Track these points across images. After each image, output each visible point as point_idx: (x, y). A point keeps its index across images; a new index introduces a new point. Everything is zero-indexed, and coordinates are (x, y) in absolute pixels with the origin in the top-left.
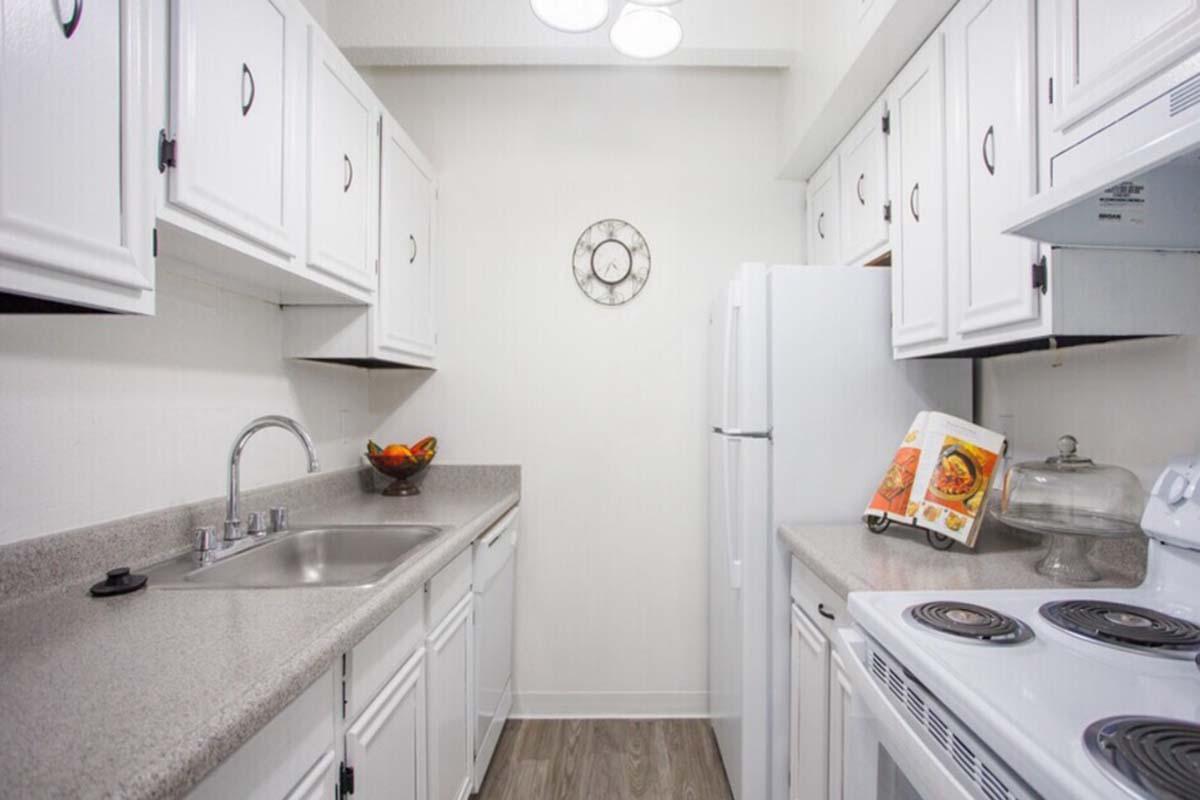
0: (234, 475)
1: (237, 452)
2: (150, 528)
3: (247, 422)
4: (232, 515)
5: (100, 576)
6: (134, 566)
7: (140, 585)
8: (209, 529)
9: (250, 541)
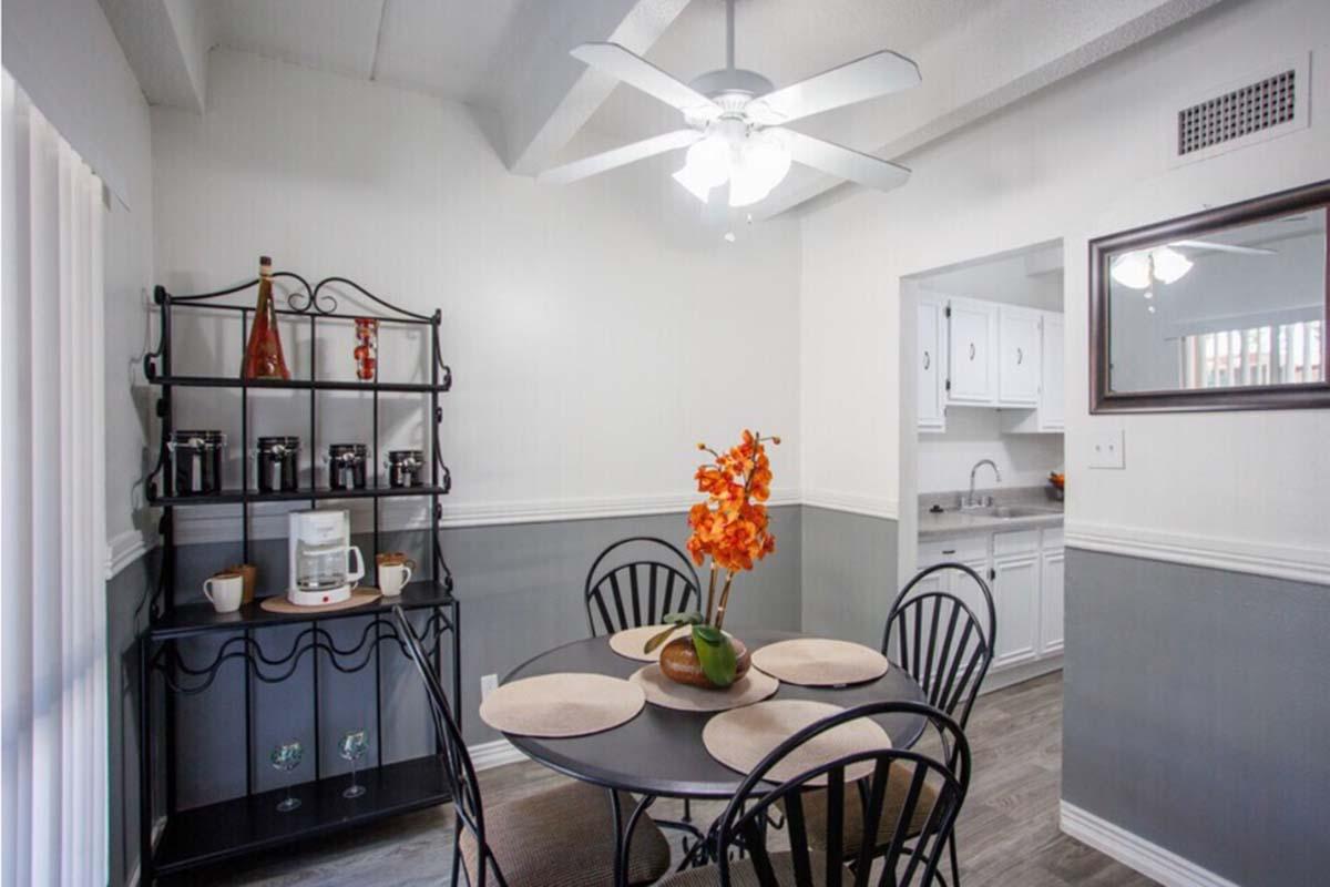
0: (972, 483)
1: (973, 474)
2: (945, 496)
3: (976, 462)
4: (972, 496)
5: (932, 507)
6: (941, 507)
7: (941, 511)
8: (963, 500)
9: (978, 506)
